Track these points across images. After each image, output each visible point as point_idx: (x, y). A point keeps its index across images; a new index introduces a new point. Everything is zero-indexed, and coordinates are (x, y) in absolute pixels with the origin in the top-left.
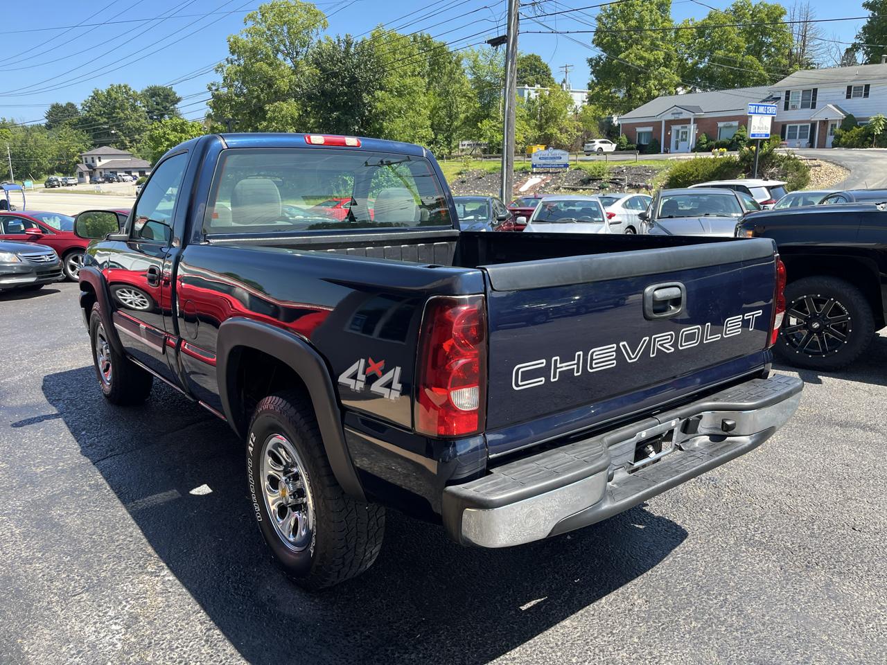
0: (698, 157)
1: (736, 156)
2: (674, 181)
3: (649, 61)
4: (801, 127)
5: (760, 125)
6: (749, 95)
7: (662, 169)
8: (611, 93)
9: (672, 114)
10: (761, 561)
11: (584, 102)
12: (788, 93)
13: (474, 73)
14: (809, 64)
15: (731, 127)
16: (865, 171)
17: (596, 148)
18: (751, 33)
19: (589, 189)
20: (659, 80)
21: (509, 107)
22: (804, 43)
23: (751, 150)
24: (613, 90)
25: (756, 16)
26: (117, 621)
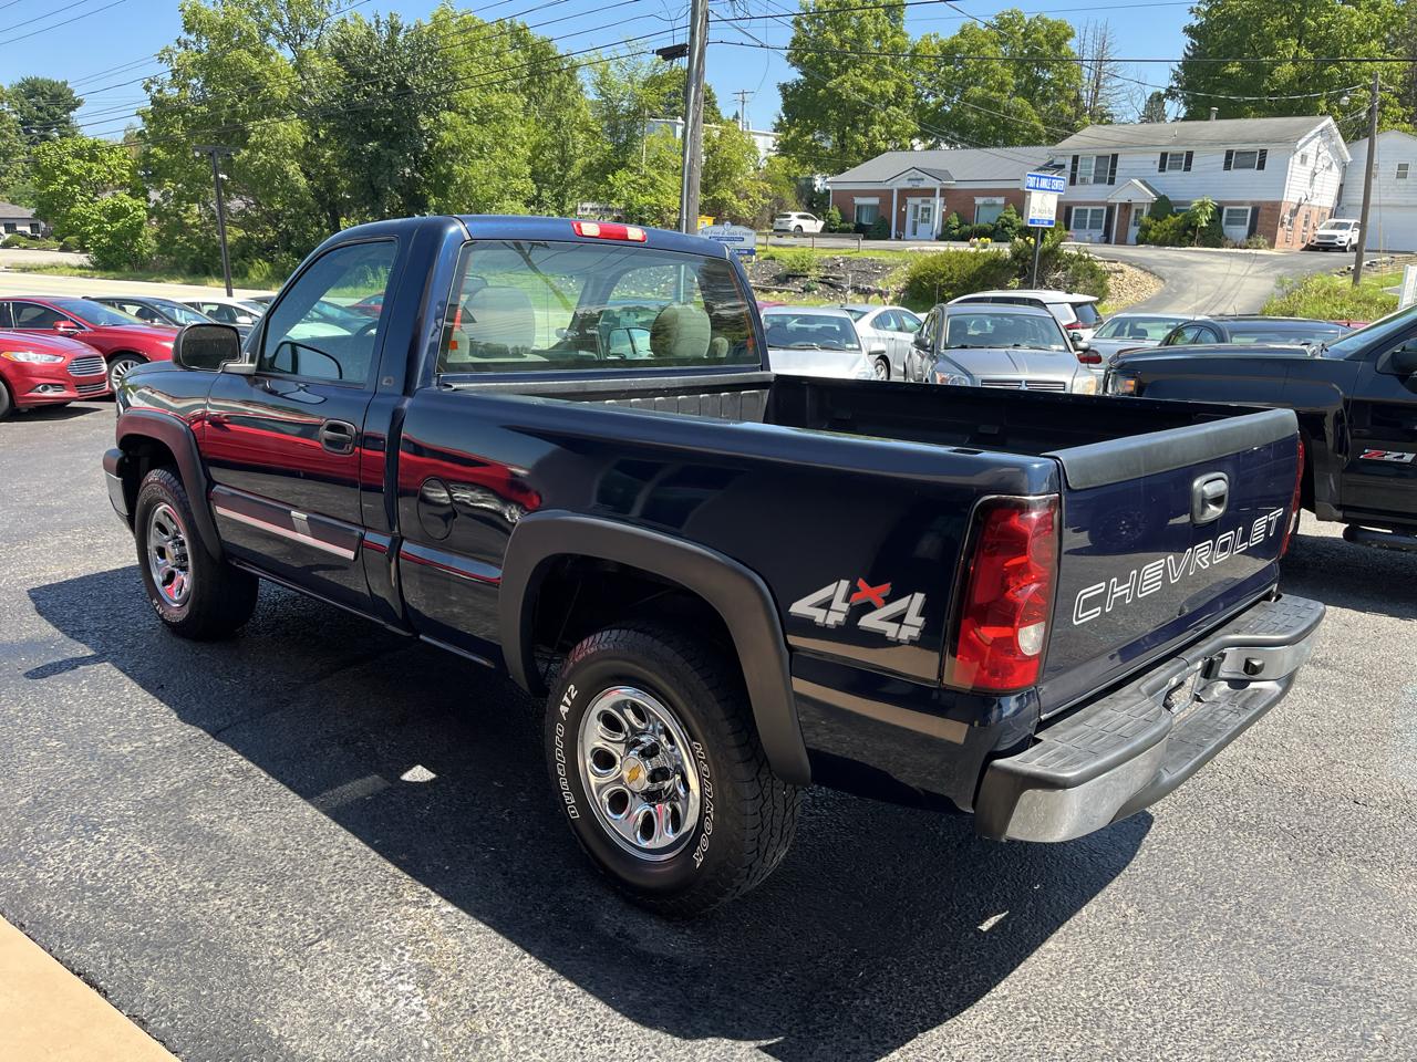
0: (952, 249)
1: (1006, 250)
2: (917, 285)
3: (873, 95)
4: (1093, 211)
5: (1042, 207)
6: (1020, 158)
7: (897, 265)
8: (814, 140)
9: (909, 180)
10: (1260, 850)
11: (769, 150)
12: (1075, 159)
13: (602, 94)
14: (1103, 116)
15: (994, 205)
16: (1186, 281)
17: (792, 226)
18: (1021, 63)
19: (788, 291)
20: (887, 126)
21: (692, 160)
22: (1097, 84)
23: (1027, 242)
24: (817, 136)
25: (1030, 37)
26: (402, 978)
